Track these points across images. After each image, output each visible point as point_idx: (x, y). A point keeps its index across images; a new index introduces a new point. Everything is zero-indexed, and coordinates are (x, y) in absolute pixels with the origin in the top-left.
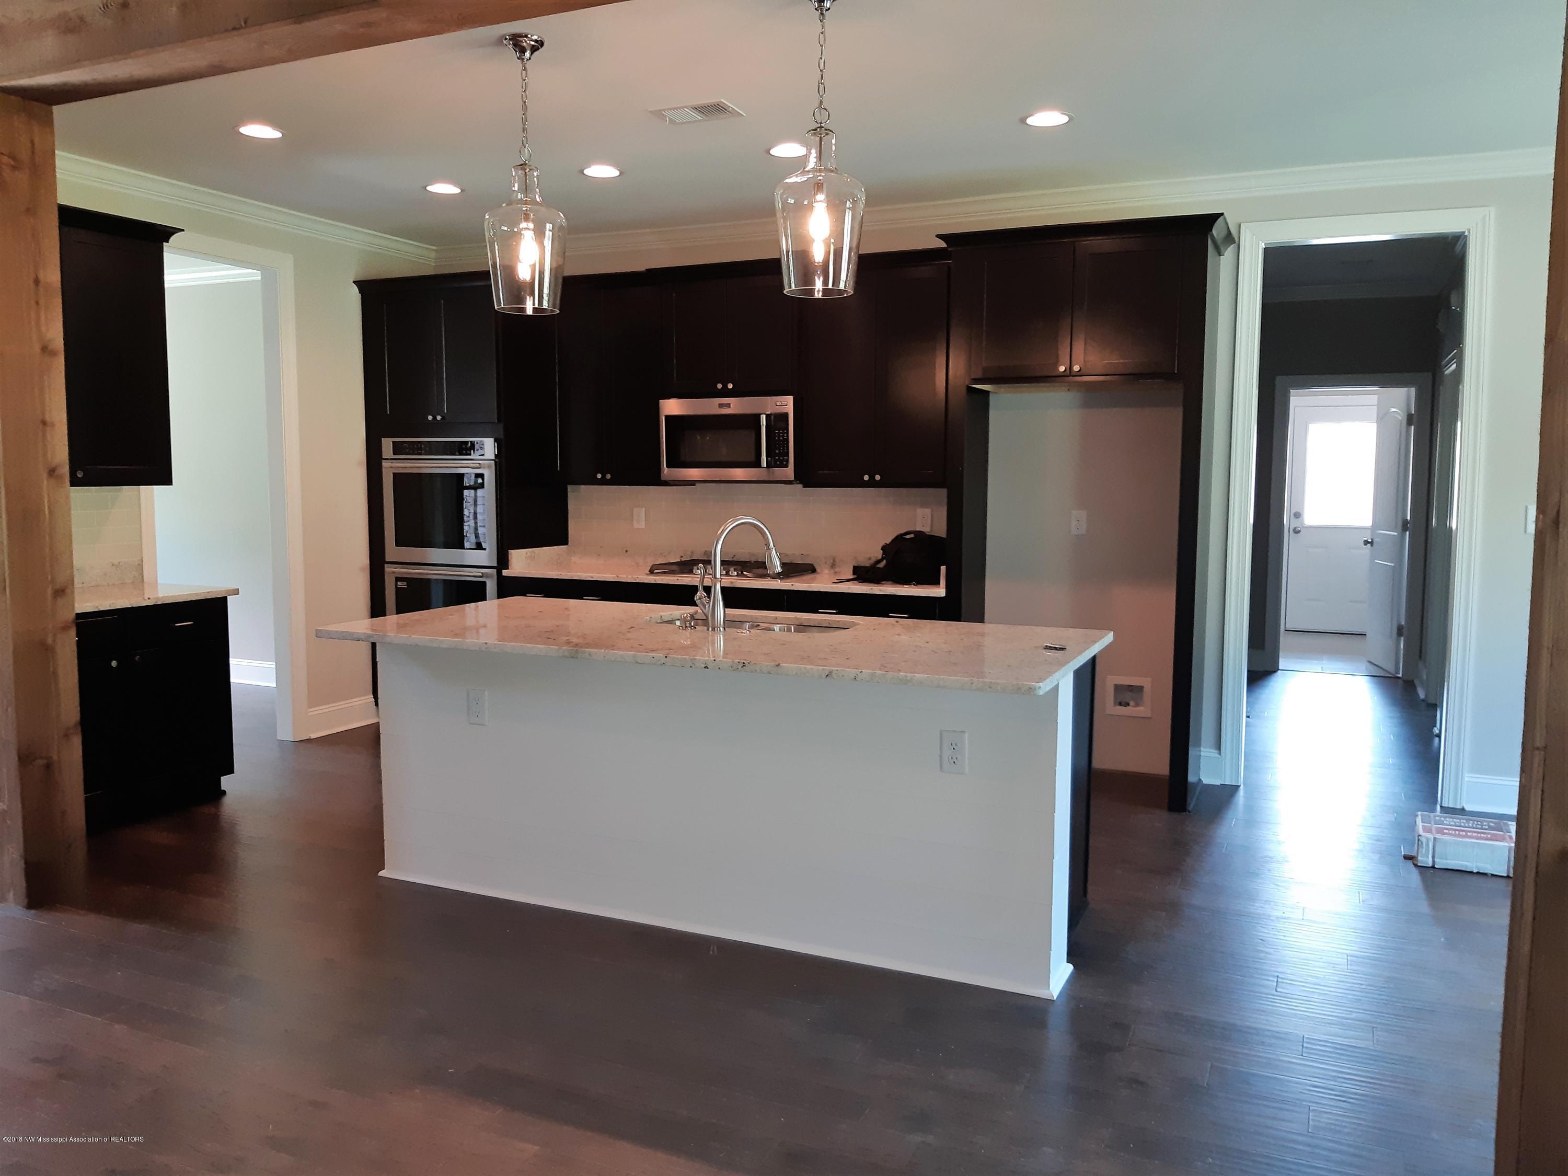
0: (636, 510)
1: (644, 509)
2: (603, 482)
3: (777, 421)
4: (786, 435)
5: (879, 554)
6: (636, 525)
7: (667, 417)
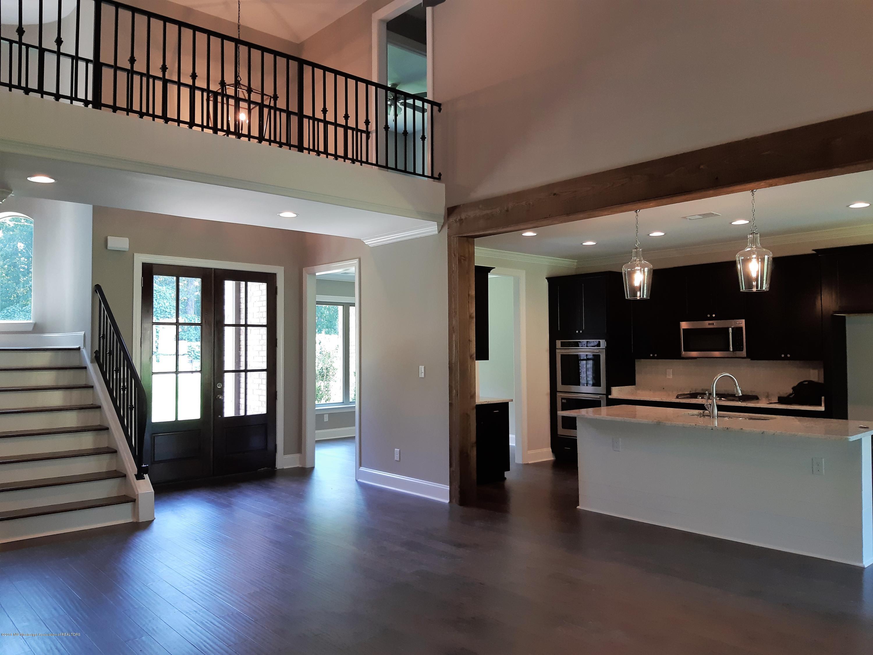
0: (668, 370)
1: (672, 370)
2: (653, 358)
3: (737, 331)
4: (741, 337)
5: (791, 391)
6: (668, 377)
7: (683, 329)
